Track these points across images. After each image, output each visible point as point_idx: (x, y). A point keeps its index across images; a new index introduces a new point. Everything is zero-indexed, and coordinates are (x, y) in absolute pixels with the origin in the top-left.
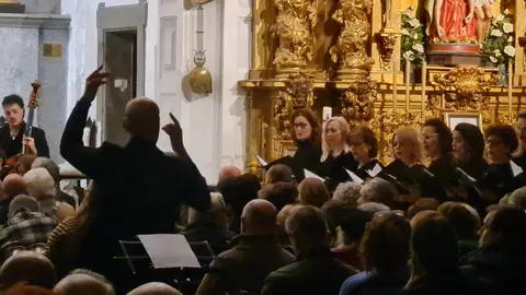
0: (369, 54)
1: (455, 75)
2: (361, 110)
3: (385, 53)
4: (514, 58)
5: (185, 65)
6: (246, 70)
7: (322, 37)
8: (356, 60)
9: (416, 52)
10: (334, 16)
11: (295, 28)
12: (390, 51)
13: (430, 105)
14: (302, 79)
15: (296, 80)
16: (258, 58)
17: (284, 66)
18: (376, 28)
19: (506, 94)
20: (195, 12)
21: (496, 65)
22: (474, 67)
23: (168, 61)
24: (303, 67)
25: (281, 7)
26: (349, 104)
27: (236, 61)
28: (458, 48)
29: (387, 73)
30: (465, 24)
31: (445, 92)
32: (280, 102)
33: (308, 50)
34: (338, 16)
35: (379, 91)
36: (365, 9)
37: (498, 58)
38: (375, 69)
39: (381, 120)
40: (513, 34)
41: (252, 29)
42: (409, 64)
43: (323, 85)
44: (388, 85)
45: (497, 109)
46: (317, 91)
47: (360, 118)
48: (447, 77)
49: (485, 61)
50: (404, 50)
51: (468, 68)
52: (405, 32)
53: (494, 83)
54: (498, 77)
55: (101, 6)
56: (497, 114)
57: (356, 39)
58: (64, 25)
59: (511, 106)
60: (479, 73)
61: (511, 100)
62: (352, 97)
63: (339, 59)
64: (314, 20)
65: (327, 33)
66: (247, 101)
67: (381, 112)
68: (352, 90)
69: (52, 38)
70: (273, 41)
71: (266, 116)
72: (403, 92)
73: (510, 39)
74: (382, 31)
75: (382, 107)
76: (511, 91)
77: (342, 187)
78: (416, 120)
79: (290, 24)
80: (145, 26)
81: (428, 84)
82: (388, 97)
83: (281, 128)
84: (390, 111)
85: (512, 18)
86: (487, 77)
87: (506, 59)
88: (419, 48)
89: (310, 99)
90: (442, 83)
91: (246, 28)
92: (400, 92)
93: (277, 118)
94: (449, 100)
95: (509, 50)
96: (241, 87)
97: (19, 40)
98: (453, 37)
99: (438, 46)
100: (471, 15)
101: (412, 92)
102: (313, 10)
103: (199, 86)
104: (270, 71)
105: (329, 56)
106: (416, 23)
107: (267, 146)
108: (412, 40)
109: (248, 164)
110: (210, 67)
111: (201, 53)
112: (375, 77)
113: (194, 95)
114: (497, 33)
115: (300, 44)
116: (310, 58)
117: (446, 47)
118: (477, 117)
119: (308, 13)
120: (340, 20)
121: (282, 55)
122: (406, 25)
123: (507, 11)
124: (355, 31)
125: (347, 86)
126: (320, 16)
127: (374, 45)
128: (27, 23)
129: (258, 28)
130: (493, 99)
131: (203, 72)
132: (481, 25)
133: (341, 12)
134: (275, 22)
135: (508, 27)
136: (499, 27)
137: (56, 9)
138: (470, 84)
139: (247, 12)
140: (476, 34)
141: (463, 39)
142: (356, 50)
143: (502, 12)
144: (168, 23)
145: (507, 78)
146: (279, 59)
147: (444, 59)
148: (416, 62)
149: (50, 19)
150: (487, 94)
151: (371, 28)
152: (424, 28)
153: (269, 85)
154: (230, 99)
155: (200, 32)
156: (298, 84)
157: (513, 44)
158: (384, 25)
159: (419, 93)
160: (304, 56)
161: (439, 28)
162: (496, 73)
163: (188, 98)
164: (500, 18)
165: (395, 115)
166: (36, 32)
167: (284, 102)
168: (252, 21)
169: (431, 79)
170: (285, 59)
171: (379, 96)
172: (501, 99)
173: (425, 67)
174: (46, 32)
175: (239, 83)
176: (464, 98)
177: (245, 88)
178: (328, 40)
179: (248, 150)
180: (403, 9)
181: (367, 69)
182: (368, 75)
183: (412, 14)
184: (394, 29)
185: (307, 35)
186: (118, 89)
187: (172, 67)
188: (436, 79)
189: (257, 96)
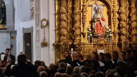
0: (81, 37)
1: (99, 40)
2: (79, 49)
3: (84, 36)
4: (111, 36)
5: (41, 40)
6: (55, 41)
7: (71, 33)
8: (78, 38)
9: (91, 36)
10: (73, 29)
11: (65, 32)
12: (85, 36)
13: (94, 47)
14: (67, 43)
15: (65, 43)
16: (57, 38)
17: (62, 40)
18: (82, 31)
19: (110, 44)
20: (43, 29)
21: (108, 38)
22: (103, 39)
23: (38, 39)
24: (67, 40)
25: (61, 27)
26: (77, 48)
27: (52, 39)
28: (99, 35)
29: (84, 41)
30: (101, 30)
31: (97, 44)
32: (62, 48)
33: (68, 36)
34: (74, 29)
35: (83, 44)
36: (79, 27)
37: (108, 37)
38: (82, 40)
39: (84, 51)
40: (111, 31)
41: (56, 32)
42: (89, 38)
43: (71, 44)
44: (85, 43)
45: (108, 47)
46: (70, 45)
47: (79, 50)
48: (97, 41)
49: (105, 37)
50: (88, 35)
51: (102, 39)
52: (88, 32)
53: (107, 42)
54: (108, 41)
55: (23, 28)
56: (108, 49)
57: (78, 34)
58: (15, 32)
59: (111, 47)
60: (104, 40)
61: (111, 45)
62: (77, 46)
63: (74, 38)
64: (69, 30)
65: (72, 33)
66: (55, 47)
67: (84, 49)
68: (77, 44)
69: (13, 35)
70: (60, 35)
71: (59, 51)
72: (88, 44)
73: (111, 32)
74: (83, 32)
75: (84, 48)
76: (111, 43)
77: (75, 68)
78: (91, 50)
79: (63, 31)
80: (33, 32)
81: (93, 43)
82: (85, 46)
83: (62, 53)
84: (85, 49)
85: (111, 28)
86: (106, 41)
87: (110, 37)
88: (91, 35)
89: (68, 47)
90: (96, 42)
91: (54, 32)
92: (87, 44)
93: (61, 51)
94: (98, 46)
95: (110, 35)
96: (54, 45)
97: (6, 36)
98: (98, 32)
99: (95, 34)
100: (102, 28)
101: (90, 44)
102: (68, 28)
103: (45, 44)
104: (60, 41)
105: (72, 37)
106: (90, 30)
107: (60, 57)
108: (90, 33)
109: (56, 61)
110: (47, 41)
111: (45, 37)
112: (82, 41)
113: (44, 47)
114: (108, 31)
115: (66, 35)
116: (68, 38)
117: (97, 35)
118: (104, 49)
119: (67, 28)
120: (74, 30)
121: (62, 38)
122: (88, 30)
123: (110, 27)
124: (78, 32)
125: (76, 44)
126: (70, 29)
127: (82, 35)
128: (7, 32)
129: (57, 32)
130: (107, 45)
131: (45, 42)
132: (104, 30)
133: (74, 28)
134: (60, 31)
135: (110, 30)
136: (108, 30)
137: (14, 29)
138: (102, 42)
139: (54, 28)
140: (103, 32)
141: (101, 33)
142: (78, 36)
143: (109, 27)
144: (38, 31)
145: (110, 41)
146: (61, 38)
147: (97, 37)
148: (91, 38)
149: (12, 31)
150: (106, 44)
151: (81, 31)
152: (92, 31)
153: (59, 44)
154: (51, 47)
155: (44, 33)
156: (66, 44)
157: (111, 33)
158: (84, 30)
159: (92, 44)
160: (67, 38)
161: (95, 31)
162: (108, 40)
163: (42, 47)
164: (108, 28)
165: (86, 49)
166: (10, 34)
167: (63, 47)
168: (55, 31)
169: (94, 42)
170: (63, 38)
171: (83, 46)
172: (109, 45)
173: (93, 39)
174: (12, 34)
175: (53, 44)
176: (101, 45)
177: (55, 45)
178: (72, 34)
179: (55, 58)
180: (88, 27)
181: (80, 40)
182: (80, 41)
183: (89, 28)
184: (86, 31)
185: (67, 33)
186: (28, 45)
187: (39, 41)
188: (95, 41)
189: (57, 46)
